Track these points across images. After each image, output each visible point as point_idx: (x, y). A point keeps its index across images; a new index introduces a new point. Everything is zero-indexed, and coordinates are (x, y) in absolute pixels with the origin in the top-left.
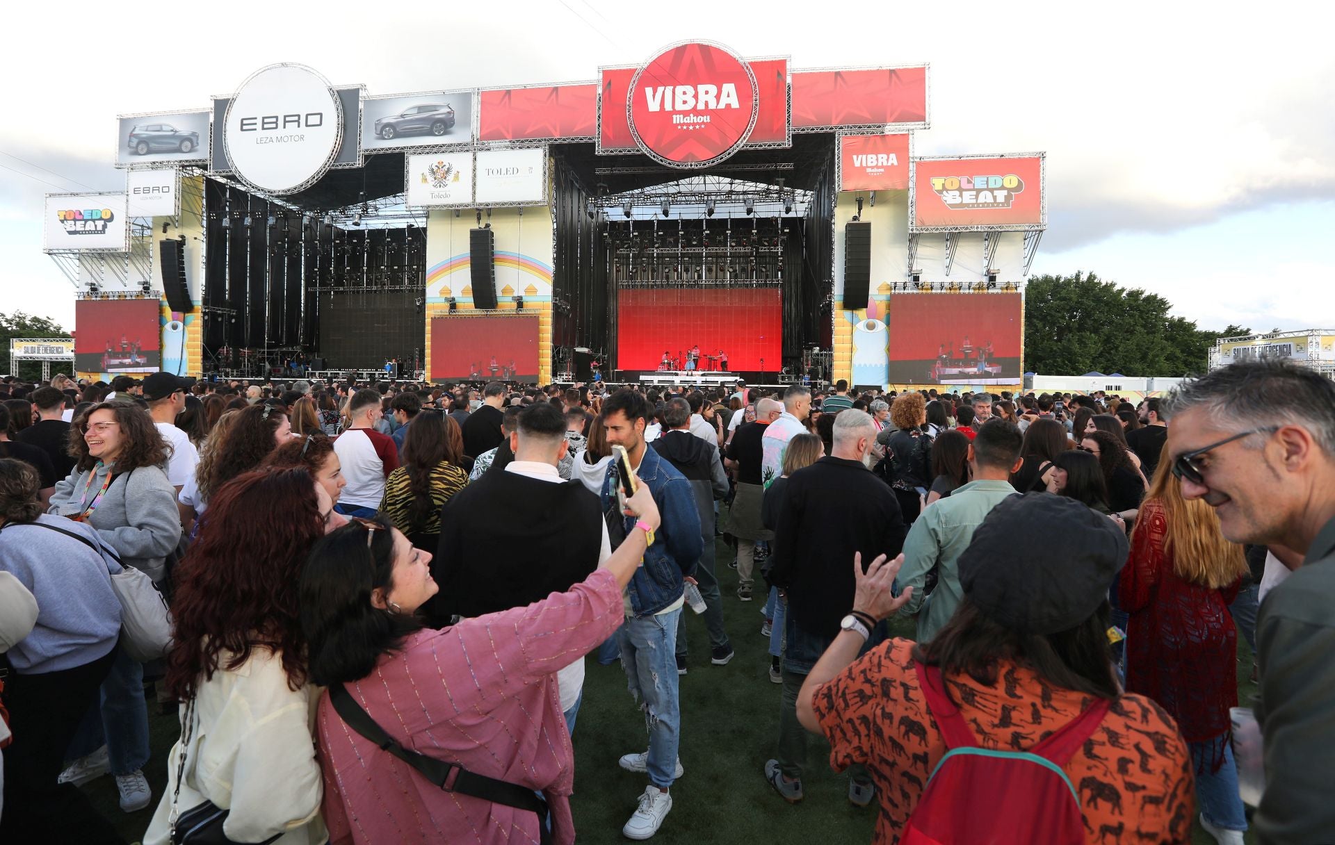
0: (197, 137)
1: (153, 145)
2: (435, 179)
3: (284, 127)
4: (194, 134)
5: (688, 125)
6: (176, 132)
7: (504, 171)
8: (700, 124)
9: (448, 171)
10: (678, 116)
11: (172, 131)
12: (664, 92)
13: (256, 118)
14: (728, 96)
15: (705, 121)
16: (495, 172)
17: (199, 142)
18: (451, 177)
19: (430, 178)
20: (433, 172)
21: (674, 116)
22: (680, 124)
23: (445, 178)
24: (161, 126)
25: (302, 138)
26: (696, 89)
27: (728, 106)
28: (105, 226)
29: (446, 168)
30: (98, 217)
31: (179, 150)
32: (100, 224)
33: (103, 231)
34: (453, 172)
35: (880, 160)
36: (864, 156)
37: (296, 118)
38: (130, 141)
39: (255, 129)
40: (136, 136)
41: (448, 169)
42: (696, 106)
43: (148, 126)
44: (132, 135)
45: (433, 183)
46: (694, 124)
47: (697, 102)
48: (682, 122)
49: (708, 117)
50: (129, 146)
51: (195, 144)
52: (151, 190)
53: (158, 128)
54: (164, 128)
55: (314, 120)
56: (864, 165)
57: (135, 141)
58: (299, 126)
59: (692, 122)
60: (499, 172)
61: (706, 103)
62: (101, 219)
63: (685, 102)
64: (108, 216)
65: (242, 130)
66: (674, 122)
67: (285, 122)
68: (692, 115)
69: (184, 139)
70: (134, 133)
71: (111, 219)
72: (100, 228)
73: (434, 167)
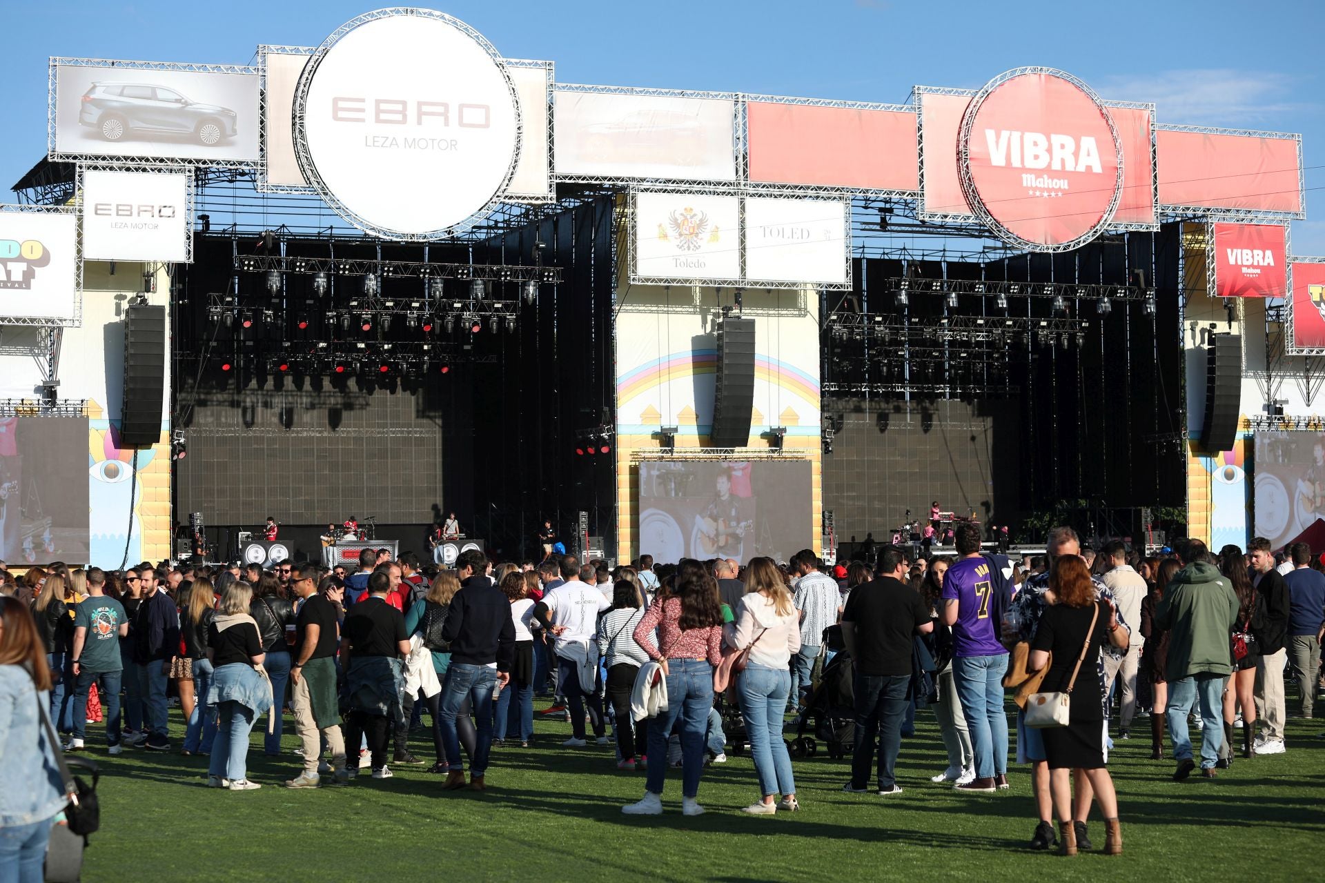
0: (234, 118)
1: (135, 124)
2: (681, 235)
3: (419, 123)
4: (225, 112)
5: (1042, 190)
6: (186, 104)
7: (788, 233)
8: (1056, 191)
9: (702, 223)
10: (1029, 176)
11: (177, 101)
12: (1009, 139)
13: (363, 100)
14: (1089, 155)
15: (1062, 187)
16: (775, 232)
17: (237, 127)
18: (705, 236)
19: (672, 233)
20: (676, 224)
21: (1024, 176)
22: (1031, 188)
23: (697, 235)
24: (154, 89)
25: (453, 144)
26: (1049, 139)
27: (1089, 168)
28: (29, 276)
29: (697, 220)
30: (14, 255)
31: (195, 140)
32: (17, 271)
33: (25, 283)
34: (710, 227)
35: (1256, 258)
36: (1239, 251)
37: (441, 109)
38: (82, 111)
39: (363, 120)
40: (98, 103)
41: (701, 220)
42: (1050, 165)
43: (124, 87)
44: (86, 100)
45: (678, 242)
46: (1049, 190)
47: (1051, 158)
48: (1034, 185)
49: (1066, 181)
50: (81, 120)
51: (229, 131)
52: (135, 211)
53: (149, 93)
54: (160, 94)
55: (471, 116)
56: (1239, 263)
57: (94, 115)
58: (447, 124)
59: (1046, 186)
60: (781, 233)
61: (1063, 161)
62: (20, 259)
63: (1036, 157)
64: (37, 254)
65: (336, 118)
66: (1025, 184)
67: (420, 114)
68: (1045, 176)
69: (203, 119)
70: (92, 96)
71: (44, 260)
72: (17, 276)
73: (677, 215)
